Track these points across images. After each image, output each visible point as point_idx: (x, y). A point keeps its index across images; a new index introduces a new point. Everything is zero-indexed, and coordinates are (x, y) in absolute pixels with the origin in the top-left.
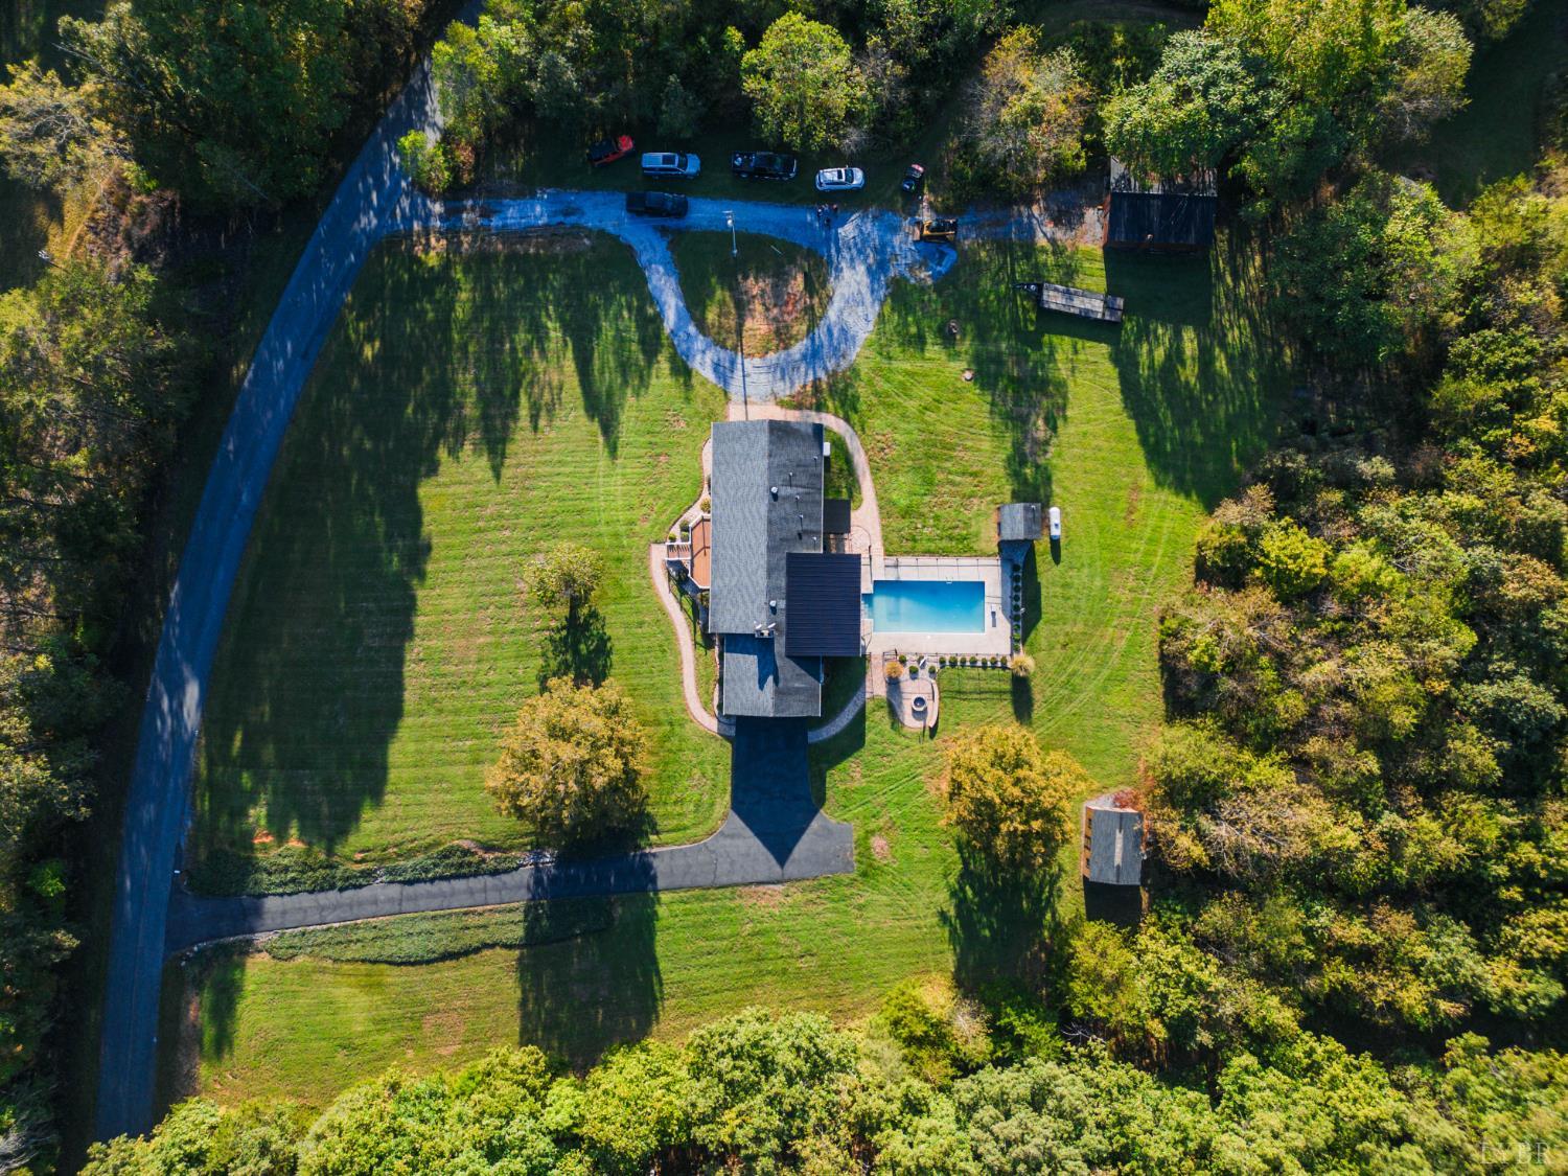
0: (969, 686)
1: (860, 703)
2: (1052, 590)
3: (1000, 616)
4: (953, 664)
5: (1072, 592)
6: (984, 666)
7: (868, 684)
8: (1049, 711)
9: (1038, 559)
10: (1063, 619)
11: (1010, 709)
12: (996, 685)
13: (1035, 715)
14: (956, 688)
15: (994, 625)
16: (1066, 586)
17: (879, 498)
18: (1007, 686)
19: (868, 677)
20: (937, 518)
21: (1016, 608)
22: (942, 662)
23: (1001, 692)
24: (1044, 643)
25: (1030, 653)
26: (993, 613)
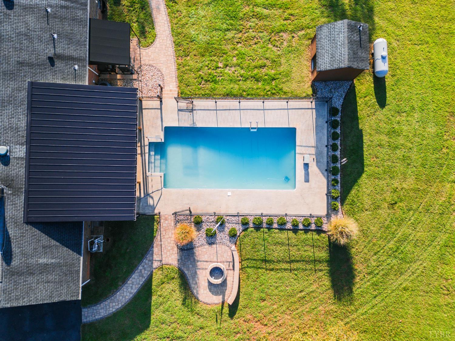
0: (278, 252)
1: (146, 274)
2: (377, 138)
3: (314, 168)
4: (258, 227)
5: (401, 140)
6: (295, 230)
7: (156, 250)
8: (374, 284)
9: (360, 101)
10: (390, 173)
11: (327, 282)
12: (309, 253)
13: (357, 290)
14: (261, 255)
15: (307, 180)
16: (392, 133)
17: (176, 33)
18: (324, 254)
19: (156, 243)
20: (241, 55)
21: (334, 159)
22: (245, 224)
23: (315, 261)
24: (367, 201)
25: (351, 214)
26: (306, 165)
